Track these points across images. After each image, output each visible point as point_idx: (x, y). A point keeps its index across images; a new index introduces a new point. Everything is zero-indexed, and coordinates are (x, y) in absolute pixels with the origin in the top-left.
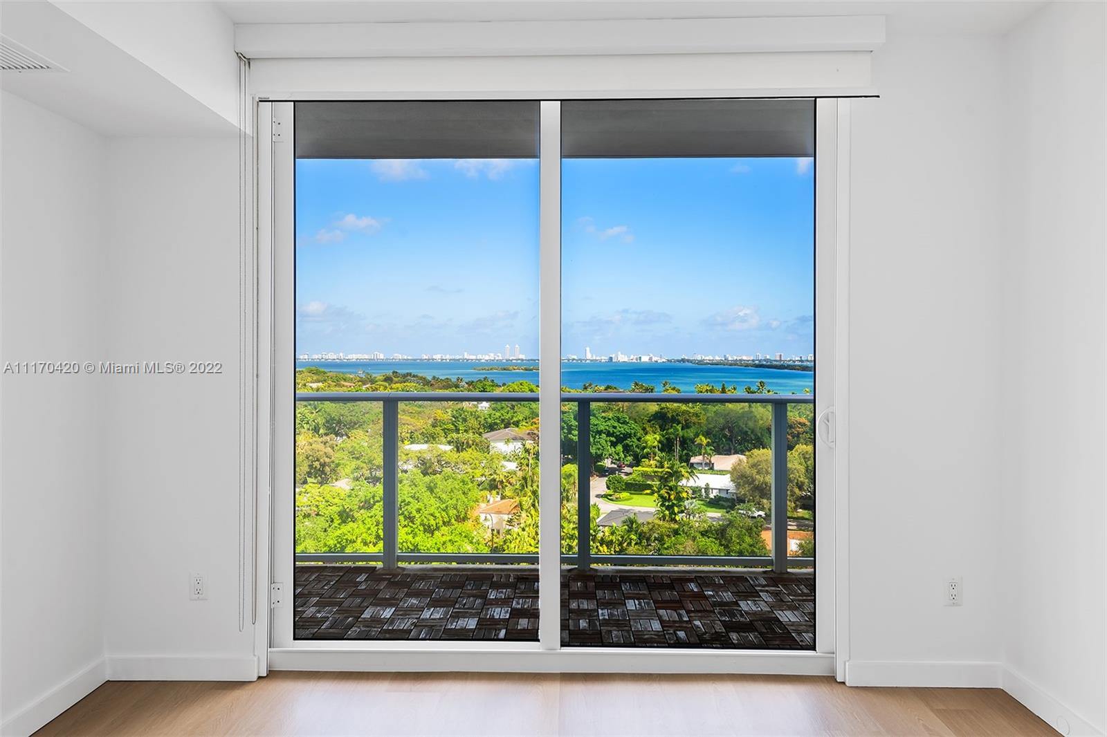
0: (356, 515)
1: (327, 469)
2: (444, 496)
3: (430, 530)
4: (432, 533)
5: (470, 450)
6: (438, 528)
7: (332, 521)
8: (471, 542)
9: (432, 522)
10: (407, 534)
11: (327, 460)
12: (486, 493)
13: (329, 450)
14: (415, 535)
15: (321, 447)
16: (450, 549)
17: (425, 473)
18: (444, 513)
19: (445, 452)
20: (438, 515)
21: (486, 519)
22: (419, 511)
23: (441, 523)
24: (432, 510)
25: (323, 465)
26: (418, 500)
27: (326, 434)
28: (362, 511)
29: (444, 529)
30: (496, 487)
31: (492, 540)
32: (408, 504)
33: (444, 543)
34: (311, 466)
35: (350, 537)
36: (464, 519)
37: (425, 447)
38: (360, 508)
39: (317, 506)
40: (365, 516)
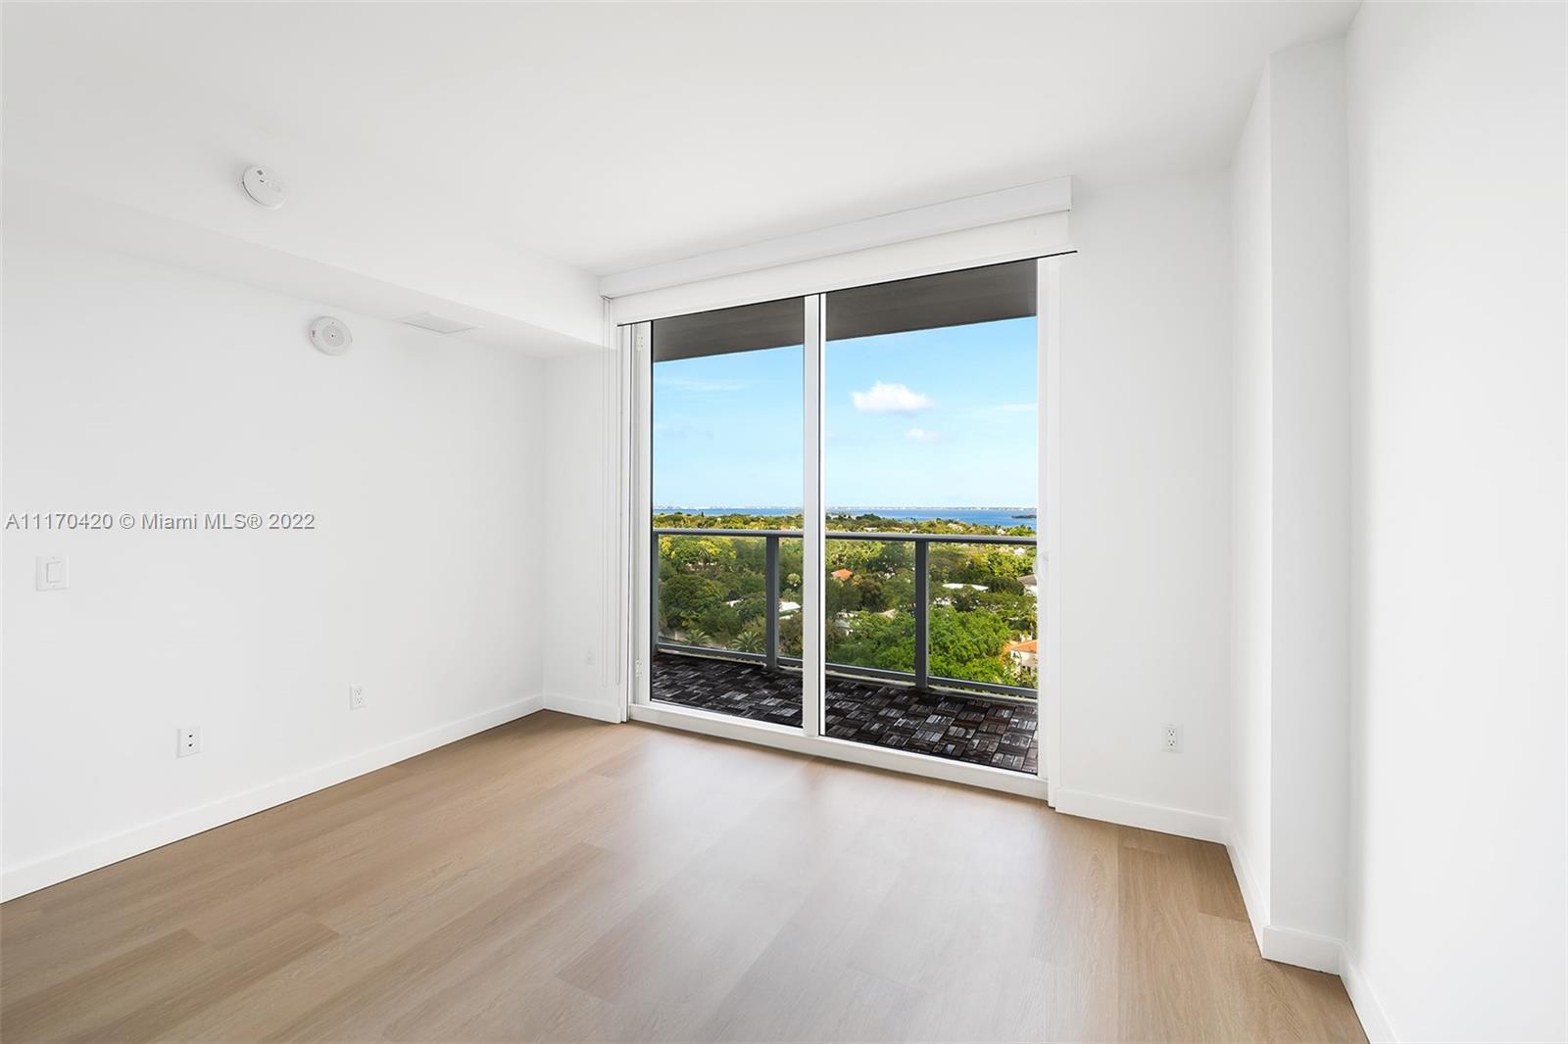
0: (899, 641)
1: (877, 600)
2: (975, 632)
3: (962, 661)
4: (964, 663)
5: (1004, 592)
6: (970, 660)
7: (879, 644)
8: (1001, 676)
9: (964, 653)
10: (942, 661)
11: (877, 593)
12: (1018, 632)
13: (879, 584)
14: (948, 664)
15: (872, 581)
16: (980, 681)
17: (959, 609)
18: (975, 647)
19: (979, 591)
20: (970, 648)
21: (1015, 655)
22: (952, 642)
23: (973, 655)
24: (964, 642)
25: (874, 596)
26: (952, 632)
27: (877, 571)
28: (904, 638)
29: (976, 661)
30: (1028, 628)
31: (1020, 676)
32: (944, 635)
33: (976, 673)
34: (863, 597)
35: (892, 658)
36: (996, 654)
37: (960, 586)
38: (903, 635)
39: (867, 630)
40: (906, 642)
